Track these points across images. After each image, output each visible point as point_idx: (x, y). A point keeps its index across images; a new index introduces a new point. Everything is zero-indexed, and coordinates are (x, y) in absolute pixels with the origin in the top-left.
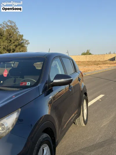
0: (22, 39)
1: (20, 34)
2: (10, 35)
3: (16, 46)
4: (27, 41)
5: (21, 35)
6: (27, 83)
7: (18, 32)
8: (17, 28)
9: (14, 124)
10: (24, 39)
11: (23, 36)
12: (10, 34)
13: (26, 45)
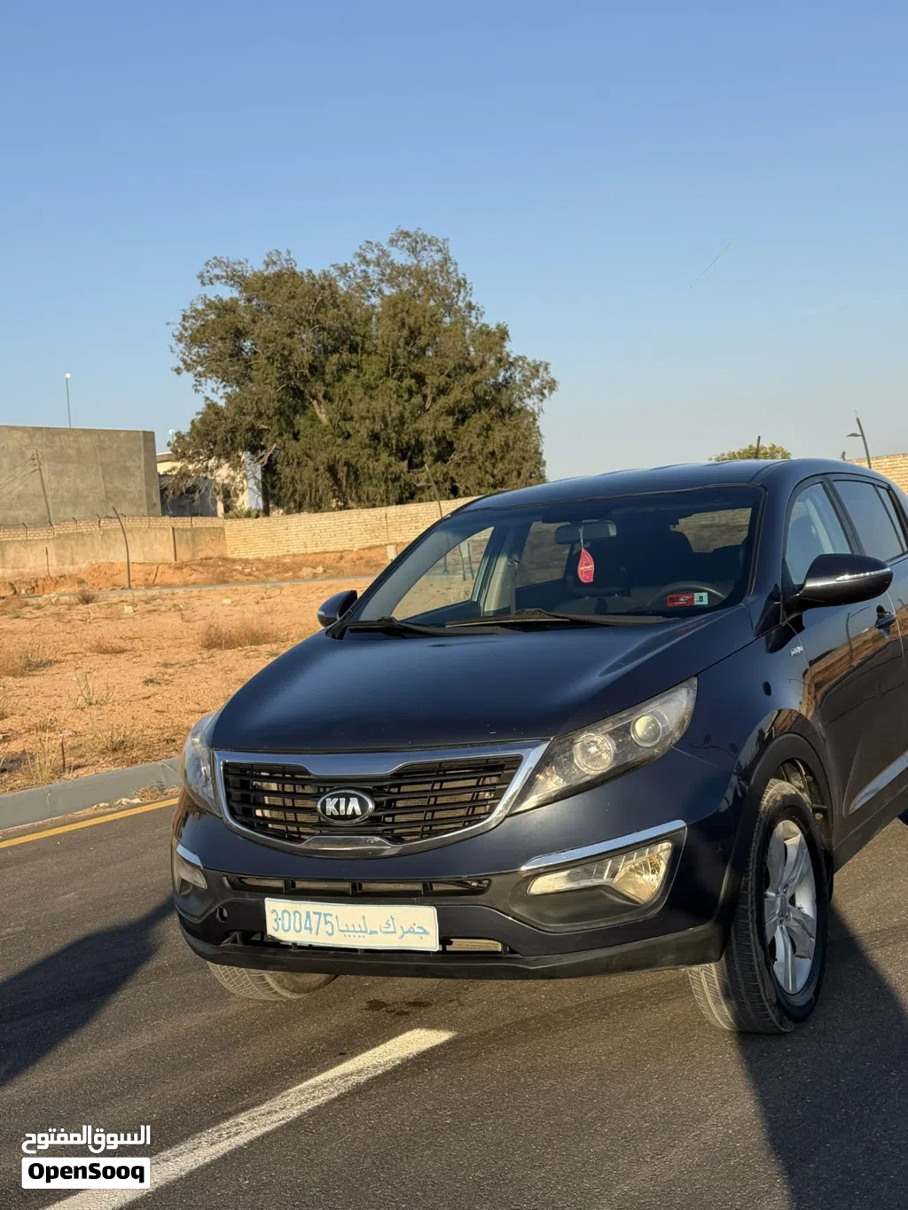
0: (499, 360)
1: (483, 320)
2: (414, 334)
3: (461, 415)
4: (536, 369)
5: (493, 327)
6: (697, 596)
7: (470, 307)
8: (461, 284)
9: (684, 721)
10: (513, 355)
11: (503, 334)
12: (412, 332)
13: (531, 403)
